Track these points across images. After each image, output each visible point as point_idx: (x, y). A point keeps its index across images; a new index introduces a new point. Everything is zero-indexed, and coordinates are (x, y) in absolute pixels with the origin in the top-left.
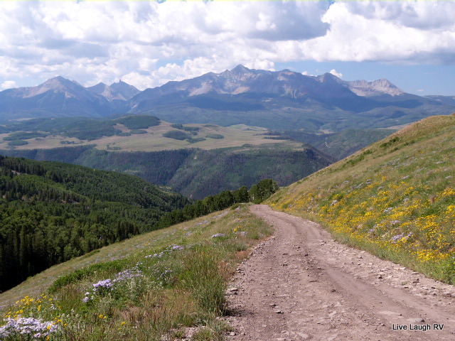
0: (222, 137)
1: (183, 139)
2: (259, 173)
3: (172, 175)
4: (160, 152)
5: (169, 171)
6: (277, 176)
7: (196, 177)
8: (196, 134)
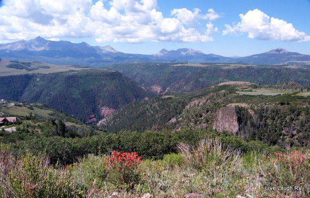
0: (49, 67)
1: (22, 69)
2: (92, 87)
3: (22, 93)
4: (8, 77)
5: (19, 90)
6: (105, 89)
7: (43, 93)
8: (30, 66)
